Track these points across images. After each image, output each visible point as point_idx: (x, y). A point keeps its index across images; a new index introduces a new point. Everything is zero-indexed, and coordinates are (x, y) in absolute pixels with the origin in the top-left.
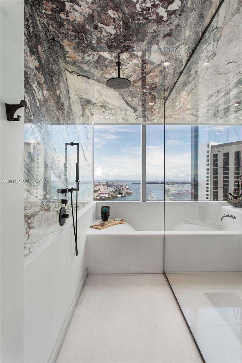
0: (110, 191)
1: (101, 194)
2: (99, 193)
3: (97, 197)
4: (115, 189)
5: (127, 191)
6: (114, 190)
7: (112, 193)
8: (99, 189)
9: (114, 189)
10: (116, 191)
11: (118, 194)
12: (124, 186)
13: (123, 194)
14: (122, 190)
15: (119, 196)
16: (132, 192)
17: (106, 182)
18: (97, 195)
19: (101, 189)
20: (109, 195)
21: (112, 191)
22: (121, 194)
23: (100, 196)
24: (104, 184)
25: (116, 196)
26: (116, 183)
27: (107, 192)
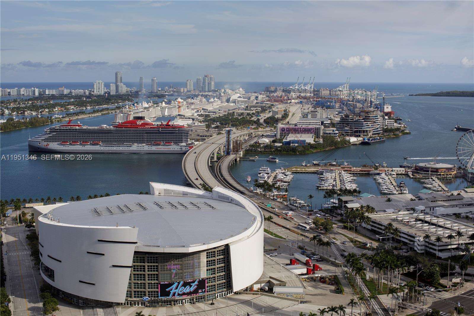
0: (322, 123)
2: (283, 130)
3: (274, 141)
4: (343, 115)
5: (387, 122)
6: (339, 119)
7: (330, 130)
8: (285, 115)
9: (339, 113)
10: (344, 121)
11: (351, 136)
12: (375, 105)
13: (370, 134)
14: (366, 119)
15: (353, 139)
16: (402, 126)
17: (311, 88)
18: (275, 136)
19: (290, 114)
20: (318, 136)
21: (329, 122)
22: (360, 132)
23: (284, 140)
24: (302, 95)
25: (341, 141)
26: (349, 93)
27: (310, 127)
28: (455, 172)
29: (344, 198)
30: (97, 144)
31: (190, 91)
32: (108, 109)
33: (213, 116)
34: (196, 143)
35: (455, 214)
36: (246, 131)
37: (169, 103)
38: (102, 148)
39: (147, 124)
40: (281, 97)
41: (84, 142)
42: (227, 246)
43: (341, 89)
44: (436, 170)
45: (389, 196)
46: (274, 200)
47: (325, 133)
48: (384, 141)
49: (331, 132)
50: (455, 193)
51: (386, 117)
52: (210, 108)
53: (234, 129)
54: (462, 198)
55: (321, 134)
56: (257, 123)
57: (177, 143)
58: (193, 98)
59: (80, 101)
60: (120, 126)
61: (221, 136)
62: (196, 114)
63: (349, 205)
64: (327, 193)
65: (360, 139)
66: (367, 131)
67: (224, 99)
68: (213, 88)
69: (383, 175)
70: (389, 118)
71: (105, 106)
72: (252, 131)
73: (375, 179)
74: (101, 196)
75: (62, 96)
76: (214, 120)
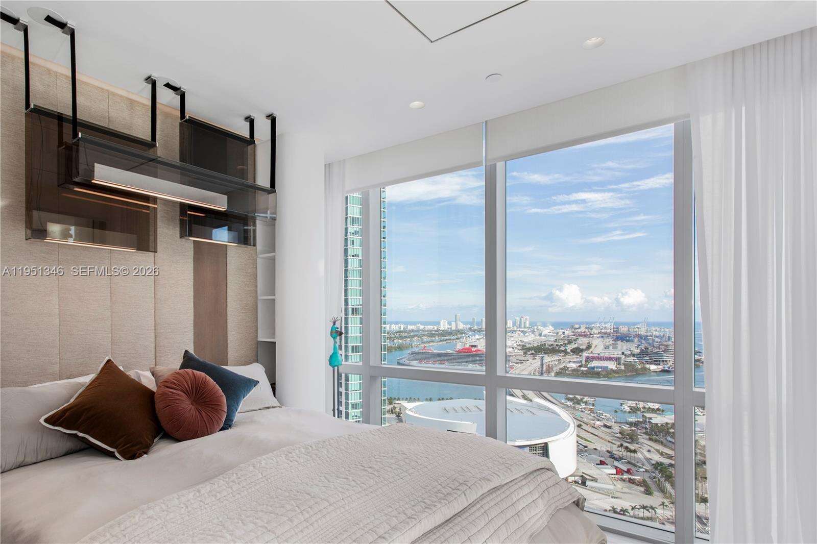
0: (623, 353)
1: (593, 359)
2: (587, 358)
3: (580, 366)
4: (642, 347)
6: (639, 351)
7: (631, 359)
8: (589, 347)
9: (638, 346)
10: (644, 353)
11: (651, 363)
13: (670, 363)
14: (666, 351)
15: (653, 367)
17: (611, 326)
18: (581, 362)
19: (593, 346)
20: (619, 363)
21: (629, 353)
22: (660, 361)
23: (589, 366)
24: (603, 331)
25: (641, 368)
26: (647, 330)
27: (612, 356)
29: (648, 415)
30: (443, 364)
31: (510, 328)
32: (450, 339)
33: (528, 346)
34: (516, 365)
36: (555, 358)
39: (479, 351)
40: (584, 332)
41: (435, 362)
42: (546, 444)
43: (638, 327)
46: (582, 411)
47: (626, 361)
49: (632, 361)
52: (526, 340)
53: (546, 356)
55: (622, 362)
56: (565, 352)
58: (512, 333)
59: (431, 334)
60: (459, 351)
61: (535, 361)
62: (515, 344)
63: (653, 421)
65: (659, 367)
66: (666, 361)
67: (537, 334)
68: (527, 326)
71: (448, 337)
72: (560, 358)
74: (447, 399)
75: (418, 330)
76: (529, 349)
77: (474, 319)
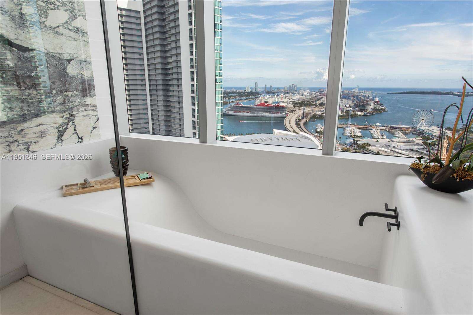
0: (345, 106)
3: (323, 113)
4: (355, 102)
5: (376, 106)
6: (353, 104)
7: (349, 109)
9: (353, 101)
10: (356, 105)
11: (359, 111)
12: (371, 97)
13: (368, 111)
15: (359, 113)
16: (384, 107)
18: (324, 111)
20: (343, 111)
21: (349, 105)
22: (363, 110)
25: (354, 114)
26: (358, 92)
28: (410, 130)
29: (356, 139)
30: (249, 113)
31: (286, 91)
33: (296, 102)
34: (289, 113)
35: (410, 149)
36: (310, 109)
37: (278, 96)
38: (250, 114)
39: (269, 105)
41: (243, 112)
43: (354, 90)
44: (401, 128)
45: (377, 139)
47: (347, 110)
48: (374, 115)
50: (411, 139)
51: (376, 104)
52: (295, 98)
53: (306, 108)
54: (414, 142)
55: (345, 110)
56: (316, 105)
57: (281, 113)
58: (288, 94)
59: (241, 95)
60: (258, 105)
61: (300, 111)
62: (289, 101)
63: (358, 142)
64: (348, 137)
65: (363, 113)
66: (366, 110)
67: (301, 94)
68: (296, 90)
69: (374, 130)
70: (377, 104)
71: (251, 97)
72: (313, 109)
73: (370, 131)
74: (251, 134)
75: (233, 93)
76: (296, 104)
77: (266, 85)
